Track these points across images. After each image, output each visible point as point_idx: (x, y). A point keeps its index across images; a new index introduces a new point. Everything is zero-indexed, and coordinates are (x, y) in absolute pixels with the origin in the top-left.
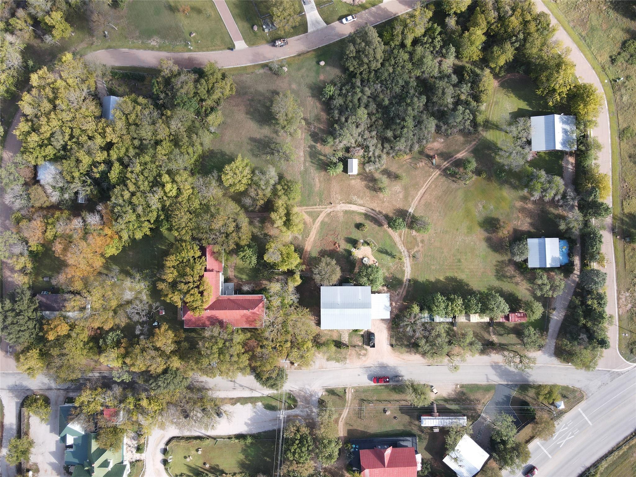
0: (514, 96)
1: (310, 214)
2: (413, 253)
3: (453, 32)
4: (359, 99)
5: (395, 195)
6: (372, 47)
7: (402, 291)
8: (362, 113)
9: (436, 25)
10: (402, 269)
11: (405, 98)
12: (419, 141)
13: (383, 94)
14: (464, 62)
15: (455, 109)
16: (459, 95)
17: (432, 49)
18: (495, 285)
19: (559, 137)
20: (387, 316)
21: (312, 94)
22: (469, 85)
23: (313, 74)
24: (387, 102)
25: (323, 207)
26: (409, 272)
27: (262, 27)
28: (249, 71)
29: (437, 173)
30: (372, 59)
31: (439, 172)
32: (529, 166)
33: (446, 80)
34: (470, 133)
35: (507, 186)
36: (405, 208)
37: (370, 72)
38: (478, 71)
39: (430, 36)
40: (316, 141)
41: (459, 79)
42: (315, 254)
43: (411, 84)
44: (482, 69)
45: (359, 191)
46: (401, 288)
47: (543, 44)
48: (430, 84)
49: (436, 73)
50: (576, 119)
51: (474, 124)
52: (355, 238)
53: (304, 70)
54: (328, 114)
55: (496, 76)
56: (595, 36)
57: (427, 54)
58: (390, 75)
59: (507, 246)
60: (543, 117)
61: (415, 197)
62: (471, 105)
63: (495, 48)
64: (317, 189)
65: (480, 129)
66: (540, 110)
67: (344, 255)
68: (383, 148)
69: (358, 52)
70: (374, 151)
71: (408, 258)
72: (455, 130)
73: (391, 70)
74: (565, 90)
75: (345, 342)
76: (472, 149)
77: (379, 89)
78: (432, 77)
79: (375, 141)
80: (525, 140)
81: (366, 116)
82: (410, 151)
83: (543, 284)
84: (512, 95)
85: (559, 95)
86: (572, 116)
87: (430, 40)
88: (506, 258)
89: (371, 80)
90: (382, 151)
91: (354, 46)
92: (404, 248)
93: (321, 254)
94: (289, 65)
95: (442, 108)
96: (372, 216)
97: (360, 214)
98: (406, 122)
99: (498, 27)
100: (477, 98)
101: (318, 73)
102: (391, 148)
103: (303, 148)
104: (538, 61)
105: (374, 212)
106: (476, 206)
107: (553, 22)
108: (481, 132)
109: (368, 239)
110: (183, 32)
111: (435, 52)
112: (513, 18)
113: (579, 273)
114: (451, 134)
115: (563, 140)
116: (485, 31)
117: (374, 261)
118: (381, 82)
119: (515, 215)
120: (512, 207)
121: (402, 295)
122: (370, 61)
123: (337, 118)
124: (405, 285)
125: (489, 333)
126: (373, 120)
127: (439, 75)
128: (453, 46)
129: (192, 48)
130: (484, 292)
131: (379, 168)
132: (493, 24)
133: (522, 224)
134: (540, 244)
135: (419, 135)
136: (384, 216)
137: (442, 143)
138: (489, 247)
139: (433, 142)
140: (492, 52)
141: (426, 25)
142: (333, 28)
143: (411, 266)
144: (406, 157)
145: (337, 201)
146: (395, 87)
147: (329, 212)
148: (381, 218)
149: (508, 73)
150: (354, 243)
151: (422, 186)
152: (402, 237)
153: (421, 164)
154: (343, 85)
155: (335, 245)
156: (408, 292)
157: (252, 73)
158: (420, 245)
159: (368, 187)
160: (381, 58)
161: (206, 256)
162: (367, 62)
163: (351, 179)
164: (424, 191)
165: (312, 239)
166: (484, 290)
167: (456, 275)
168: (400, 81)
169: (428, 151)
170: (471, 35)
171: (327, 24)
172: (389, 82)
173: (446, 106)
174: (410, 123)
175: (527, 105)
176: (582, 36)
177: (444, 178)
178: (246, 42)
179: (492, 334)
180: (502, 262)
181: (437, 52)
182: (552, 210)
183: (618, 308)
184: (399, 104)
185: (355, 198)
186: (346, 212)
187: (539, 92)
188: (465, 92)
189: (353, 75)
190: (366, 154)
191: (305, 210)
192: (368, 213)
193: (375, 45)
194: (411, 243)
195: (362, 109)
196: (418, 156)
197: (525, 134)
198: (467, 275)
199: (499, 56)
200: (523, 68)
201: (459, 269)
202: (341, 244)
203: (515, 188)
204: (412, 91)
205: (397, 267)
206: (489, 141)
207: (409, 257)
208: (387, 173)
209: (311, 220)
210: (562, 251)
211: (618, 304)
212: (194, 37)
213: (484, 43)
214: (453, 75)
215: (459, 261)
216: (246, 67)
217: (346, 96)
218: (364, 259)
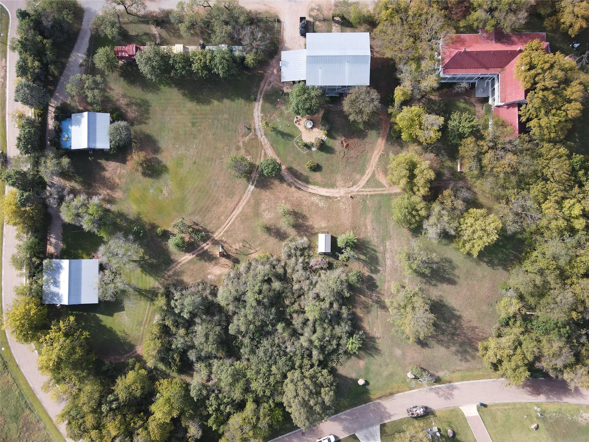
0: (118, 332)
1: (378, 184)
2: (251, 134)
3: (192, 418)
4: (314, 332)
5: (271, 207)
6: (300, 399)
7: (265, 87)
8: (312, 313)
9: (214, 428)
10: (265, 113)
11: (256, 331)
12: (238, 276)
13: (283, 338)
14: (178, 378)
15: (193, 315)
16: (187, 334)
17: (220, 396)
18: (151, 94)
19: (64, 277)
20: (284, 55)
21: (375, 342)
22: (173, 347)
23: (374, 368)
24: (280, 327)
25: (361, 193)
26: (255, 110)
27: (441, 435)
28: (458, 375)
29: (217, 236)
30: (300, 383)
31: (215, 236)
32: (102, 237)
33: (203, 354)
34: (175, 286)
35: (131, 217)
36: (258, 190)
37: (301, 367)
38: (161, 366)
39: (222, 413)
40: (370, 279)
41: (187, 355)
42: (372, 134)
43: (247, 350)
44: (156, 368)
45: (316, 213)
46: (267, 91)
47: (76, 397)
48: (223, 350)
49: (216, 363)
50: (41, 298)
51: (168, 295)
52: (322, 153)
53: (386, 373)
54: (354, 314)
55: (139, 359)
56: (13, 408)
57: (227, 389)
58: (275, 363)
59: (134, 142)
60: (82, 303)
61: (246, 204)
62: (173, 320)
63: (138, 394)
64: (370, 217)
65: (162, 290)
66: (85, 314)
67: (335, 132)
68: (284, 267)
69: (318, 393)
70: (296, 264)
71: (257, 127)
72: (193, 289)
73: (274, 368)
74: (52, 334)
75: (337, 25)
76: (172, 266)
77: (288, 344)
78: (221, 358)
79: (295, 277)
80: (107, 272)
81: (306, 309)
82: (250, 264)
83: (92, 89)
84: (120, 334)
85: (60, 330)
86: (47, 303)
87: (222, 407)
88: (137, 128)
89: (299, 357)
90: (286, 264)
91: (324, 402)
92: (262, 140)
93: (364, 133)
94: (404, 381)
95: (209, 318)
96: (300, 180)
97: (315, 184)
98: (256, 299)
99: (134, 422)
100: (165, 330)
101: (367, 369)
102: (274, 268)
103: (387, 270)
104: (84, 374)
105: (298, 185)
106: (170, 193)
107: (63, 427)
108: (160, 286)
109: (305, 152)
110: (547, 430)
111: (216, 392)
112: (114, 433)
113: (50, 108)
114: (199, 285)
115: (59, 273)
116: (151, 418)
117: (299, 124)
118: (286, 354)
119: (124, 180)
120: (126, 191)
121: (266, 82)
122: (302, 380)
123: (343, 307)
124: (261, 94)
125: (161, 37)
126: (296, 304)
127: (211, 361)
128: (192, 398)
129: (536, 408)
130: (165, 86)
131: (291, 241)
132: (140, 427)
133: (116, 169)
134: (95, 141)
135: (239, 283)
136: (285, 181)
137: (209, 274)
138: (157, 141)
139: (220, 275)
140: (143, 388)
141: (226, 428)
142: (345, 429)
143: (253, 118)
144: (256, 256)
145: (344, 200)
146: (268, 346)
147: (355, 187)
148: (288, 177)
149: (123, 363)
150: (323, 147)
151: (236, 218)
152: (263, 154)
153: (237, 246)
154: (335, 351)
155: (348, 145)
156: (258, 86)
157: (454, 372)
158: (241, 144)
159: (304, 217)
160: (287, 385)
161: (520, 122)
162: (305, 380)
163: (325, 228)
164: (234, 212)
165: (376, 152)
166: (164, 89)
167: (198, 107)
168: (261, 354)
169: (228, 263)
170: (170, 413)
171: (354, 435)
172: (277, 353)
173: (203, 320)
174: (250, 298)
175: (101, 321)
176: (30, 408)
177: (208, 228)
178: (463, 414)
179: (158, 36)
180: (140, 123)
181: (213, 391)
182: (78, 187)
183: (6, 66)
184: (264, 324)
185: (321, 204)
186: (332, 186)
187: (86, 333)
188: (179, 339)
189: (323, 364)
190: (307, 260)
191: (384, 189)
192: (304, 184)
193: (296, 401)
194: (252, 147)
195: (311, 318)
196: (240, 257)
197: (106, 278)
198: (184, 107)
199: (134, 383)
200: (104, 368)
201: (194, 114)
202: (340, 145)
203: (121, 215)
204: (246, 341)
205: (270, 117)
206: (151, 275)
207: (255, 129)
208: (281, 235)
209: (377, 176)
210: (68, 135)
211: (6, 72)
212: (532, 423)
213: (153, 402)
214: (194, 360)
215: (193, 124)
216: (462, 380)
217: (332, 337)
218: (311, 126)
